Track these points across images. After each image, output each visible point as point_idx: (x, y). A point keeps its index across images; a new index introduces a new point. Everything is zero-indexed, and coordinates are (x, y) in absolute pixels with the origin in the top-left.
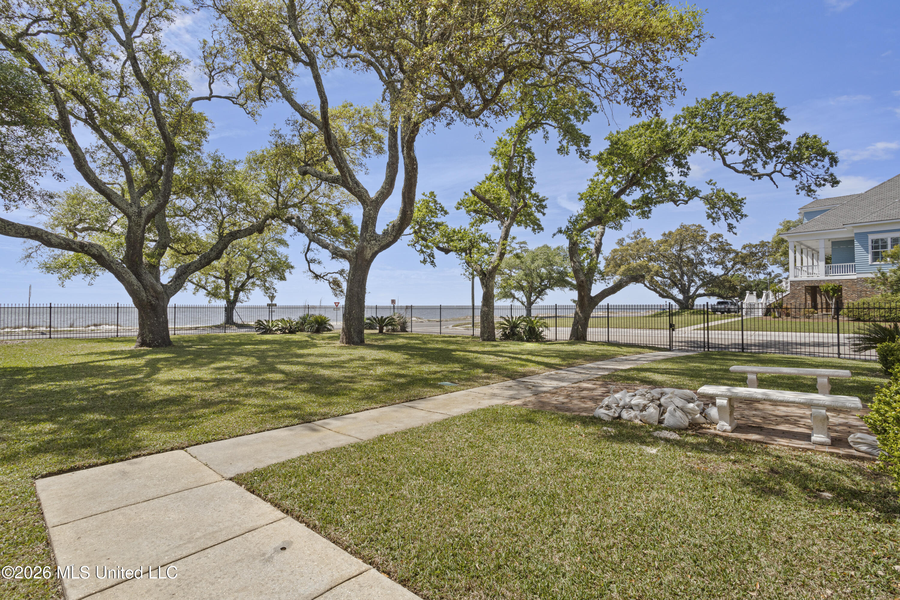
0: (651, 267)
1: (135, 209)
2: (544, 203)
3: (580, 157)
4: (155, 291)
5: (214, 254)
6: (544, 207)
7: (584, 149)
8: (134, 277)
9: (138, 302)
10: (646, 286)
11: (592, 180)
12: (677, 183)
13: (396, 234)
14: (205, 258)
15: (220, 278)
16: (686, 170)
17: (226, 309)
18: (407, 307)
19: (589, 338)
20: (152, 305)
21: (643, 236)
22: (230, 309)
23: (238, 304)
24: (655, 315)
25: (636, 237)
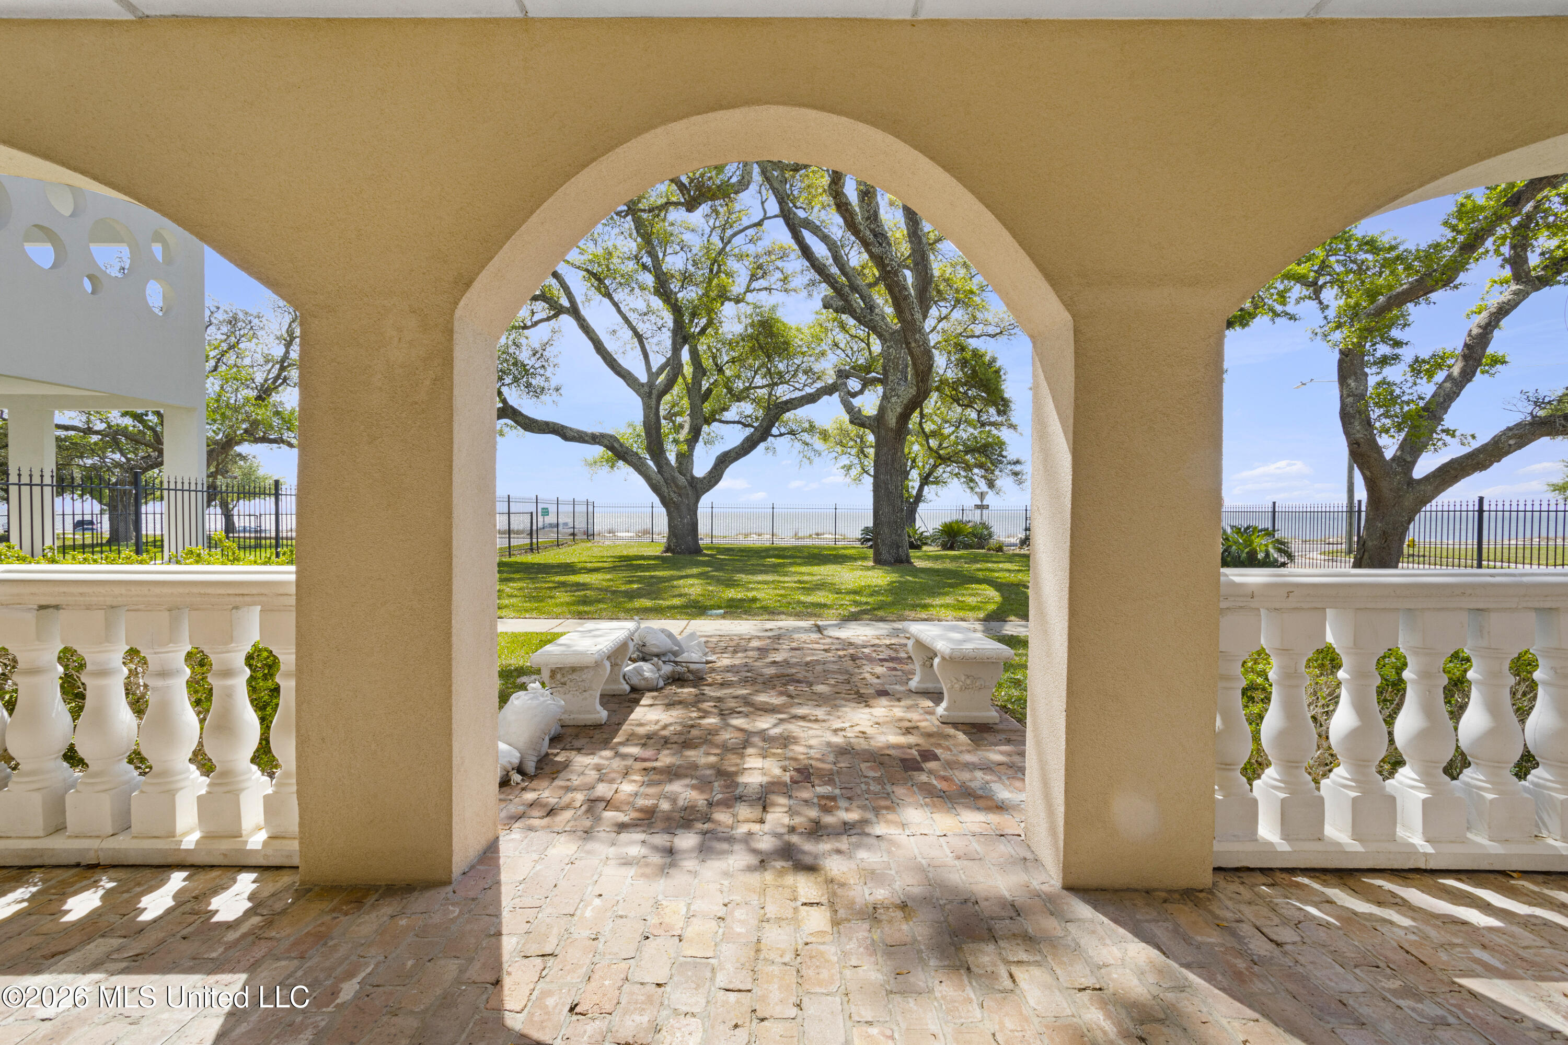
1: (649, 390)
5: (758, 434)
14: (748, 441)
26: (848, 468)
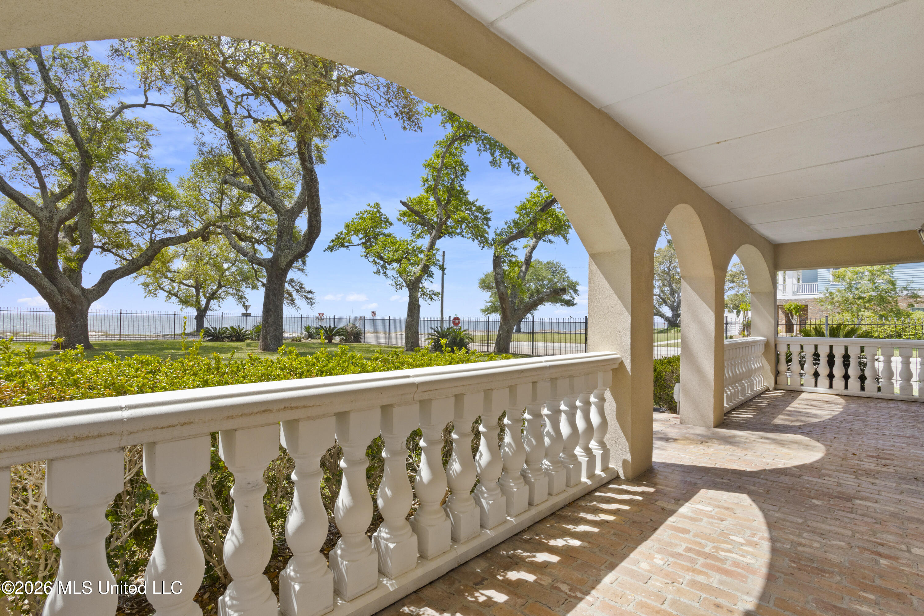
1: (46, 213)
2: (489, 216)
3: (512, 169)
4: (72, 295)
5: (143, 260)
6: (488, 219)
7: (514, 162)
8: (46, 280)
9: (54, 306)
11: (531, 193)
13: (308, 243)
14: (133, 264)
15: (192, 286)
17: (196, 318)
18: (361, 318)
19: (511, 351)
20: (68, 308)
22: (200, 318)
23: (209, 313)
26: (146, 285)
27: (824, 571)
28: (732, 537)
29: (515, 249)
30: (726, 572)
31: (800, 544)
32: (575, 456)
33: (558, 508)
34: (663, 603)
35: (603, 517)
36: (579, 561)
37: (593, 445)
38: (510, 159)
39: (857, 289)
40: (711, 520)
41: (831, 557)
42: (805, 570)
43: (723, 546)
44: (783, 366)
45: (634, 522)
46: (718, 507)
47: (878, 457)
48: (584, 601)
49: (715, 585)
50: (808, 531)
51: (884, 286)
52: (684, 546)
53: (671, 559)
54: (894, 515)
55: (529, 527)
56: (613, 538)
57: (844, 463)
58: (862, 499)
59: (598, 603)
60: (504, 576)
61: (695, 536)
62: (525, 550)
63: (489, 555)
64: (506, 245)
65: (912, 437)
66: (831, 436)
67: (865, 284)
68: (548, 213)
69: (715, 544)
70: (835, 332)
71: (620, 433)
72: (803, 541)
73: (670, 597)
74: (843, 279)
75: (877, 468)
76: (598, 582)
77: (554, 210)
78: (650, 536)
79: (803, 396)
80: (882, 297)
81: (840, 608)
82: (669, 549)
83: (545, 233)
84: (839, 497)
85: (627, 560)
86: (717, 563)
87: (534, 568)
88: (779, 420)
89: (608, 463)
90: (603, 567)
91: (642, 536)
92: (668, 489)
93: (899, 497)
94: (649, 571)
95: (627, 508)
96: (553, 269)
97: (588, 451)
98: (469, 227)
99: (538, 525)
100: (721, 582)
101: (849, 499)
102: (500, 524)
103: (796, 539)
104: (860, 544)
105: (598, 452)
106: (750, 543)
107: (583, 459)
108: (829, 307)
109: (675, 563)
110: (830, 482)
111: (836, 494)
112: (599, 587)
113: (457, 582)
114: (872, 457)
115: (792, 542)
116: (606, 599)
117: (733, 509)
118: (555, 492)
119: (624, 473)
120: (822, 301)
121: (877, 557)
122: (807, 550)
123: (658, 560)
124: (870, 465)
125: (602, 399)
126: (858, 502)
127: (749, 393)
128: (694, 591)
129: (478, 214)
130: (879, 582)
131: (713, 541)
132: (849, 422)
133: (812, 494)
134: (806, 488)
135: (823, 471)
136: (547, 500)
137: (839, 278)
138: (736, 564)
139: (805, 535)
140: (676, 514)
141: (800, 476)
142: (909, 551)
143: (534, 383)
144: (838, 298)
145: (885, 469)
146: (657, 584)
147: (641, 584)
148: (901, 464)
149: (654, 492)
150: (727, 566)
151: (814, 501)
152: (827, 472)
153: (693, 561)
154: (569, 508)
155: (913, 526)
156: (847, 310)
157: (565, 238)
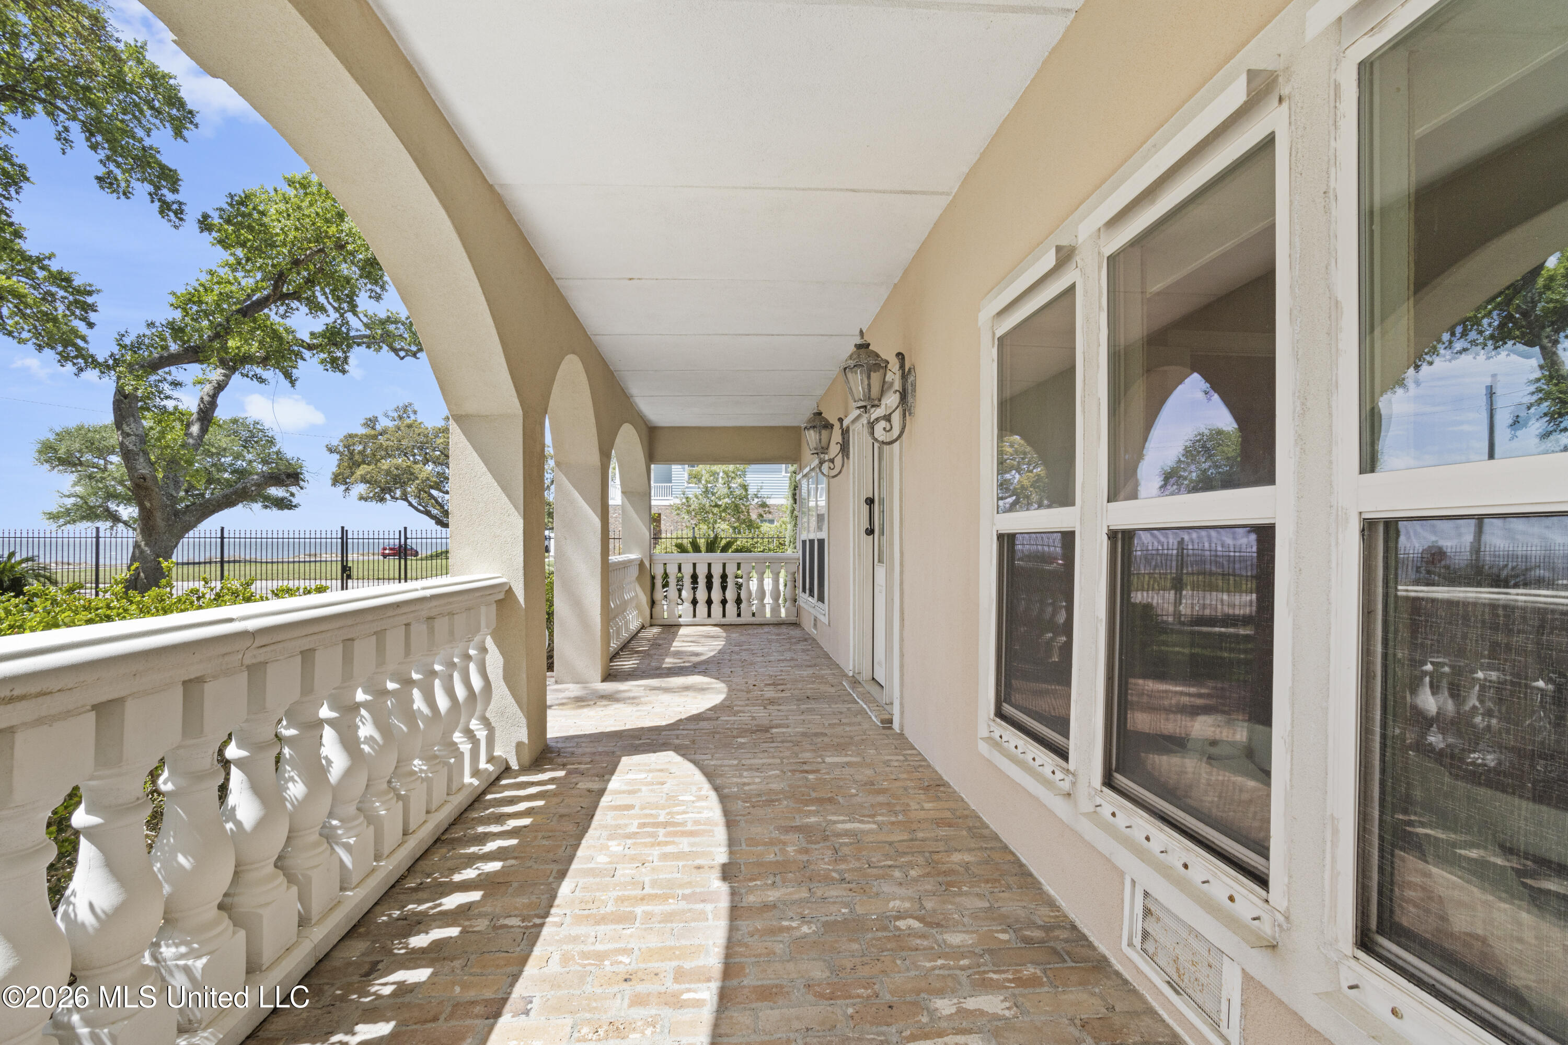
0: (416, 471)
2: (90, 300)
3: (161, 212)
6: (93, 308)
7: (170, 197)
10: (410, 504)
11: (211, 273)
12: (403, 319)
16: (378, 290)
21: (413, 417)
24: (432, 556)
25: (400, 418)
27: (773, 801)
28: (681, 798)
29: (176, 384)
30: (692, 834)
31: (744, 784)
32: (456, 744)
33: (441, 831)
34: (643, 888)
35: (512, 824)
36: (515, 885)
37: (474, 724)
38: (158, 188)
39: (713, 494)
40: (651, 787)
41: (774, 786)
42: (758, 806)
43: (676, 809)
44: (659, 593)
45: (562, 816)
46: (650, 771)
47: (774, 684)
48: (547, 925)
49: (687, 849)
50: (746, 770)
51: (738, 492)
52: (636, 823)
53: (629, 842)
54: (804, 734)
55: (409, 870)
56: (545, 842)
57: (750, 695)
58: (776, 727)
59: (568, 919)
60: (406, 948)
61: (642, 808)
62: (420, 902)
63: (362, 930)
64: (150, 374)
65: (792, 659)
66: (727, 670)
67: (720, 488)
68: (255, 321)
69: (668, 810)
70: (711, 546)
71: (510, 700)
72: (745, 780)
73: (647, 880)
74: (700, 481)
75: (776, 695)
76: (553, 897)
77: (268, 317)
78: (589, 827)
79: (683, 631)
80: (736, 506)
81: (797, 827)
82: (620, 831)
83: (246, 359)
84: (758, 731)
85: (576, 861)
86: (678, 829)
87: (448, 918)
88: (669, 662)
89: (493, 750)
90: (551, 879)
91: (581, 828)
92: (583, 766)
93: (802, 717)
94: (610, 863)
95: (541, 803)
96: (245, 434)
97: (470, 734)
98: (24, 316)
99: (421, 863)
100: (692, 845)
101: (766, 730)
102: (368, 876)
103: (739, 780)
104: (790, 768)
105: (482, 734)
106: (700, 798)
107: (465, 747)
108: (686, 517)
109: (635, 844)
110: (745, 718)
111: (754, 728)
112: (557, 902)
113: (326, 987)
114: (769, 685)
115: (737, 784)
116: (577, 911)
117: (667, 769)
118: (434, 808)
119: (518, 759)
120: (679, 509)
121: (806, 775)
122: (752, 787)
123: (615, 847)
124: (770, 693)
125: (484, 650)
126: (774, 730)
127: (625, 635)
128: (669, 863)
129: (54, 289)
130: (814, 795)
131: (663, 808)
132: (738, 653)
133: (735, 733)
134: (728, 729)
135: (735, 708)
136: (425, 822)
137: (696, 478)
138: (697, 822)
139: (745, 774)
140: (607, 793)
141: (717, 718)
142: (824, 762)
143: (407, 625)
144: (695, 505)
145: (783, 694)
146: (627, 872)
147: (608, 879)
148: (793, 687)
149: (566, 775)
150: (689, 827)
151: (739, 740)
152: (739, 708)
153: (654, 835)
154: (456, 826)
155: (819, 740)
156: (705, 520)
157: (288, 376)
